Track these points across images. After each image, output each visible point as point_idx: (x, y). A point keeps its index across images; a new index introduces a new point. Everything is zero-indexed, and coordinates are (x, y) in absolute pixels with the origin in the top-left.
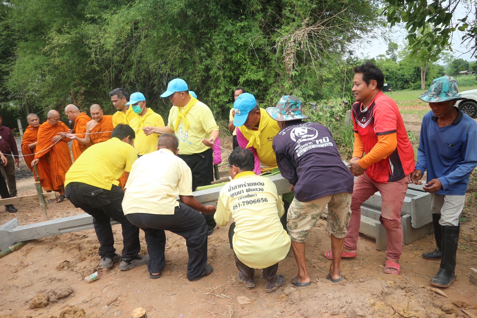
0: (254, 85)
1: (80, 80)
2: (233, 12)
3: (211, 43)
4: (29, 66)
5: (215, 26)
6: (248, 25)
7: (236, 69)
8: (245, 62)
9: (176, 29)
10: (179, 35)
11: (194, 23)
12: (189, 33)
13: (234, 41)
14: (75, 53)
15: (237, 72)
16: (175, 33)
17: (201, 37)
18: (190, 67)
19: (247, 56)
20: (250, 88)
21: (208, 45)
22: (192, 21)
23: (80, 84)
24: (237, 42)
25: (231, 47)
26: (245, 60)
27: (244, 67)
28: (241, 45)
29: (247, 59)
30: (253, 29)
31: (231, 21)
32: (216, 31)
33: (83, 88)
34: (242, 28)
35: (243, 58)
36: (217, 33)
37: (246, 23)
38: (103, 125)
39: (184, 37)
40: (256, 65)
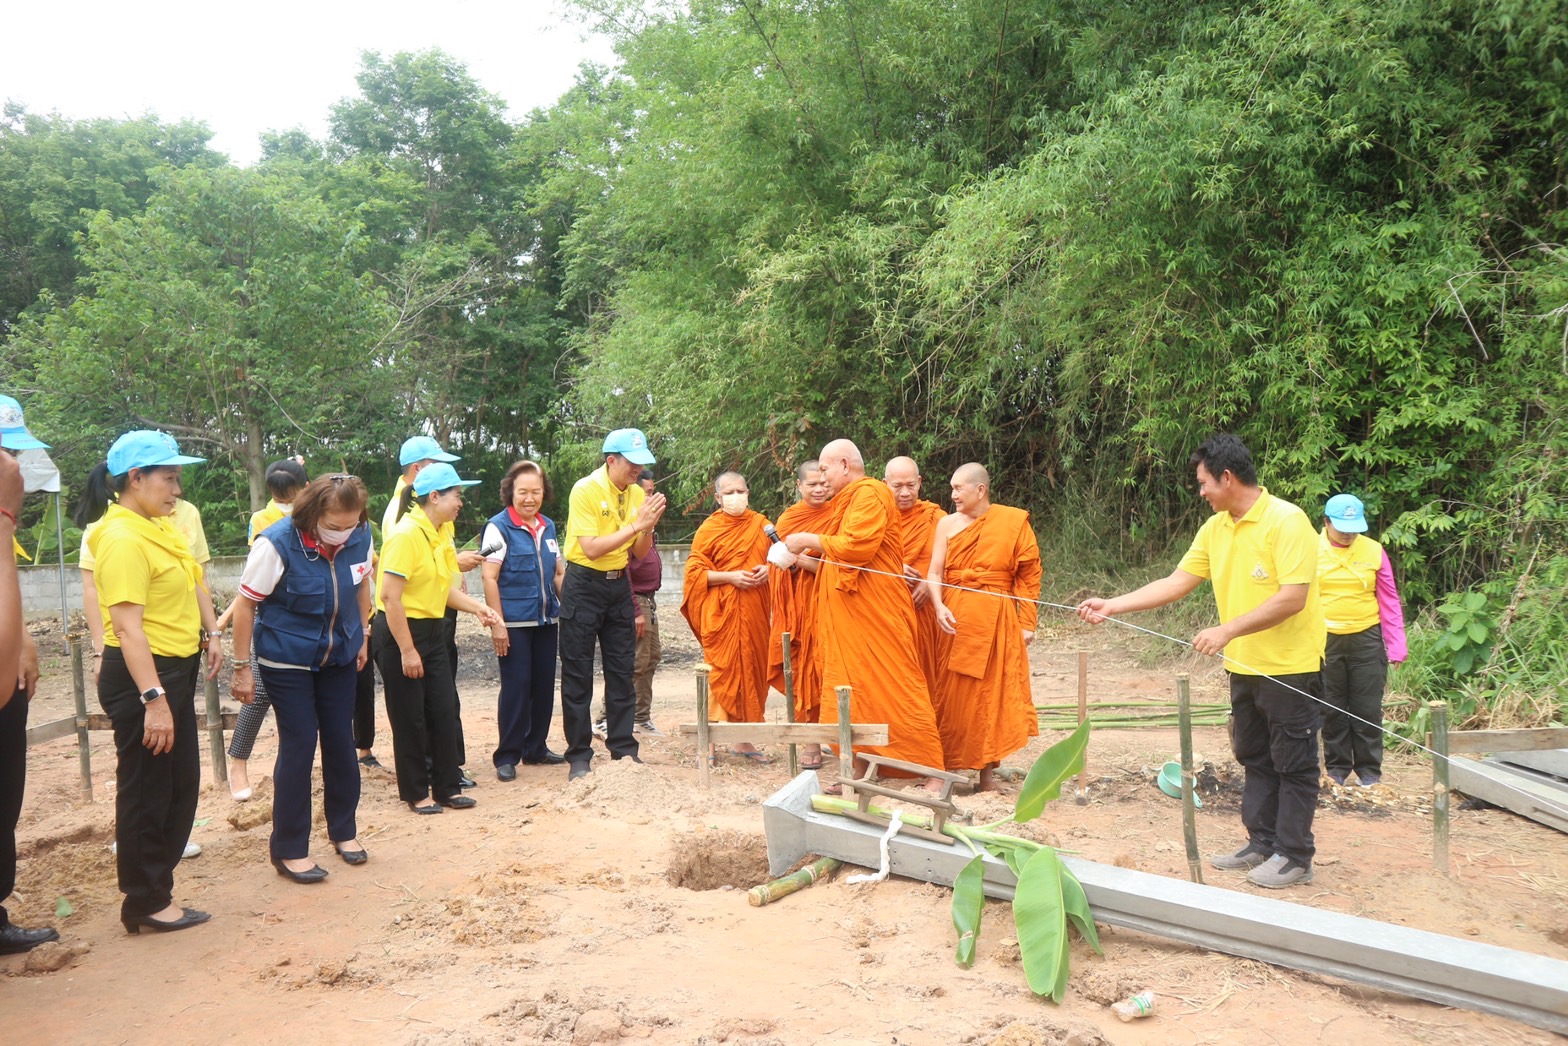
0: (1428, 445)
1: (801, 390)
2: (1358, 189)
3: (1282, 294)
5: (1290, 237)
6: (1423, 234)
7: (1364, 383)
8: (1405, 362)
9: (1160, 245)
10: (1173, 265)
11: (1220, 224)
12: (1206, 256)
13: (1369, 289)
14: (800, 308)
15: (1367, 395)
16: (1153, 256)
17: (1237, 271)
18: (1193, 369)
19: (1413, 342)
20: (1411, 455)
21: (1272, 302)
22: (1212, 220)
23: (795, 404)
24: (1381, 291)
25: (1356, 308)
26: (1406, 353)
27: (1399, 379)
28: (1396, 303)
29: (1414, 351)
30: (1447, 249)
31: (1355, 219)
32: (1297, 254)
33: (808, 416)
34: (1400, 243)
35: (1396, 345)
36: (1303, 259)
37: (1417, 227)
38: (986, 528)
39: (1187, 270)
40: (1446, 373)
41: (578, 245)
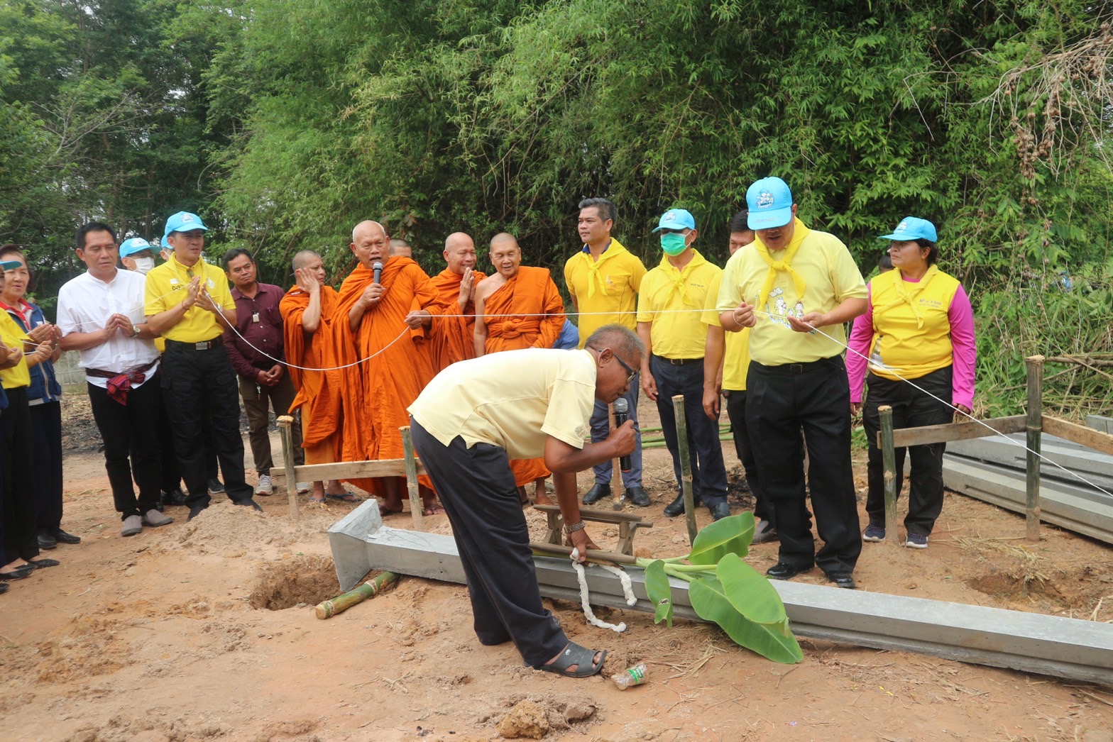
0: (894, 212)
1: (407, 192)
2: (839, 9)
3: (779, 96)
4: (287, 159)
5: (787, 50)
6: (887, 44)
7: (845, 166)
8: (875, 147)
9: (685, 59)
10: (694, 76)
11: (731, 41)
12: (721, 67)
13: (847, 89)
14: (401, 123)
15: (848, 175)
16: (679, 67)
17: (746, 79)
18: (714, 160)
19: (880, 131)
20: (882, 221)
21: (772, 103)
22: (725, 37)
23: (403, 203)
24: (856, 90)
25: (837, 105)
26: (876, 140)
27: (871, 161)
28: (868, 100)
29: (882, 138)
30: (905, 56)
31: (835, 33)
32: (791, 63)
33: (413, 212)
34: (870, 51)
35: (868, 134)
36: (795, 67)
37: (883, 39)
38: (518, 286)
39: (706, 79)
40: (905, 155)
41: (218, 76)
